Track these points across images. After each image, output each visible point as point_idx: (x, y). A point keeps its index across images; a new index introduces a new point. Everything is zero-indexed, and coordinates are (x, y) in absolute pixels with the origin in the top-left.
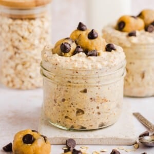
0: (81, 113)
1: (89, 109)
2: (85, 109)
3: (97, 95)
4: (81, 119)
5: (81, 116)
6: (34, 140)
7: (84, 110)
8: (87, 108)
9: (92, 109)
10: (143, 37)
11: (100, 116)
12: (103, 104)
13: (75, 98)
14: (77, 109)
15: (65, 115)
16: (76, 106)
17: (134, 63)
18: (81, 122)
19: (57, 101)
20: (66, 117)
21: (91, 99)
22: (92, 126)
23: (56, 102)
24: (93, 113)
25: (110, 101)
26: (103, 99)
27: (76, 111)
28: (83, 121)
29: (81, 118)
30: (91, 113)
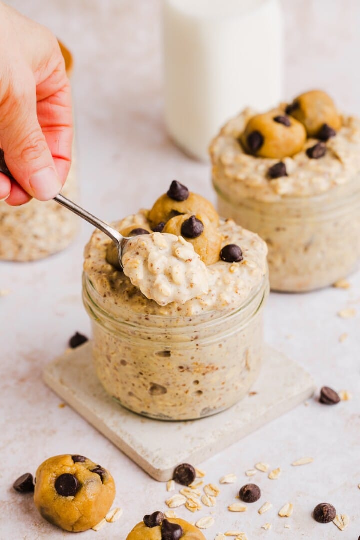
0: (160, 391)
1: (178, 386)
2: (168, 385)
3: (194, 361)
4: (161, 403)
5: (161, 396)
6: (80, 486)
7: (166, 387)
8: (174, 383)
9: (184, 385)
10: (303, 174)
11: (202, 396)
12: (208, 375)
13: (148, 364)
14: (151, 383)
15: (129, 390)
16: (149, 377)
17: (284, 229)
18: (161, 408)
19: (112, 360)
20: (131, 394)
21: (181, 368)
22: (185, 414)
23: (110, 360)
24: (187, 392)
25: (224, 368)
26: (207, 367)
27: (149, 387)
28: (166, 406)
29: (161, 400)
30: (181, 392)
